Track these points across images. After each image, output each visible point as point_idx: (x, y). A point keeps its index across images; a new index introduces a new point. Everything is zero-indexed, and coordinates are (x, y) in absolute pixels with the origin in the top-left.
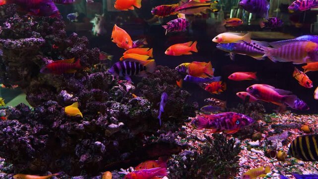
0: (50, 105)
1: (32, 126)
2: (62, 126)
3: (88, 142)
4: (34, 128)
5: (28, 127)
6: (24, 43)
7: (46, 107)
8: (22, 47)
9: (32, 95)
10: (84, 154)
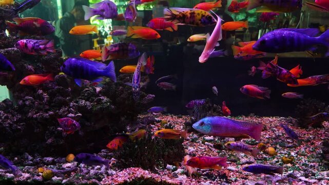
0: (27, 100)
1: (13, 116)
2: (35, 116)
3: (53, 128)
4: (15, 117)
5: (10, 116)
6: (7, 52)
7: (24, 101)
8: (5, 55)
9: (16, 94)
10: (50, 138)
